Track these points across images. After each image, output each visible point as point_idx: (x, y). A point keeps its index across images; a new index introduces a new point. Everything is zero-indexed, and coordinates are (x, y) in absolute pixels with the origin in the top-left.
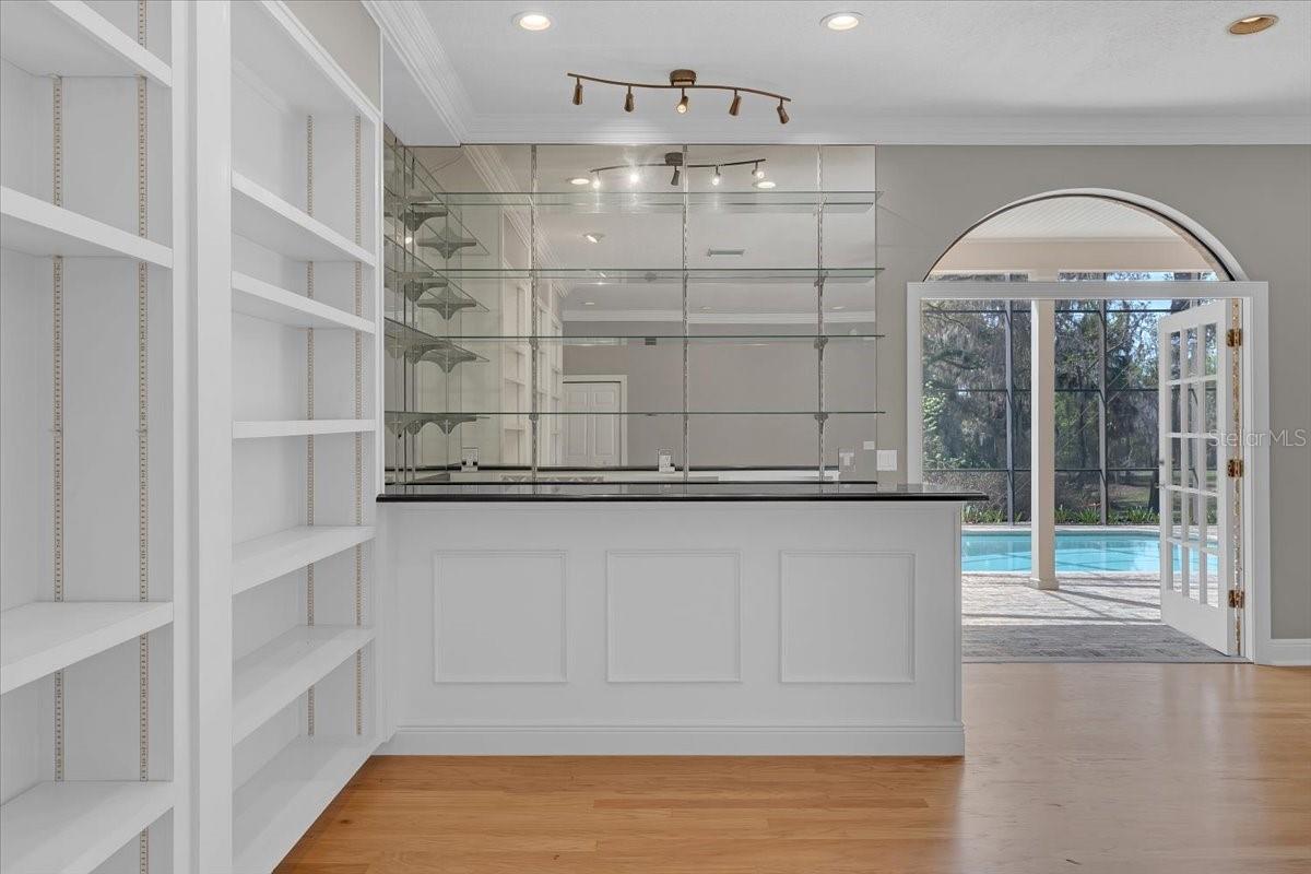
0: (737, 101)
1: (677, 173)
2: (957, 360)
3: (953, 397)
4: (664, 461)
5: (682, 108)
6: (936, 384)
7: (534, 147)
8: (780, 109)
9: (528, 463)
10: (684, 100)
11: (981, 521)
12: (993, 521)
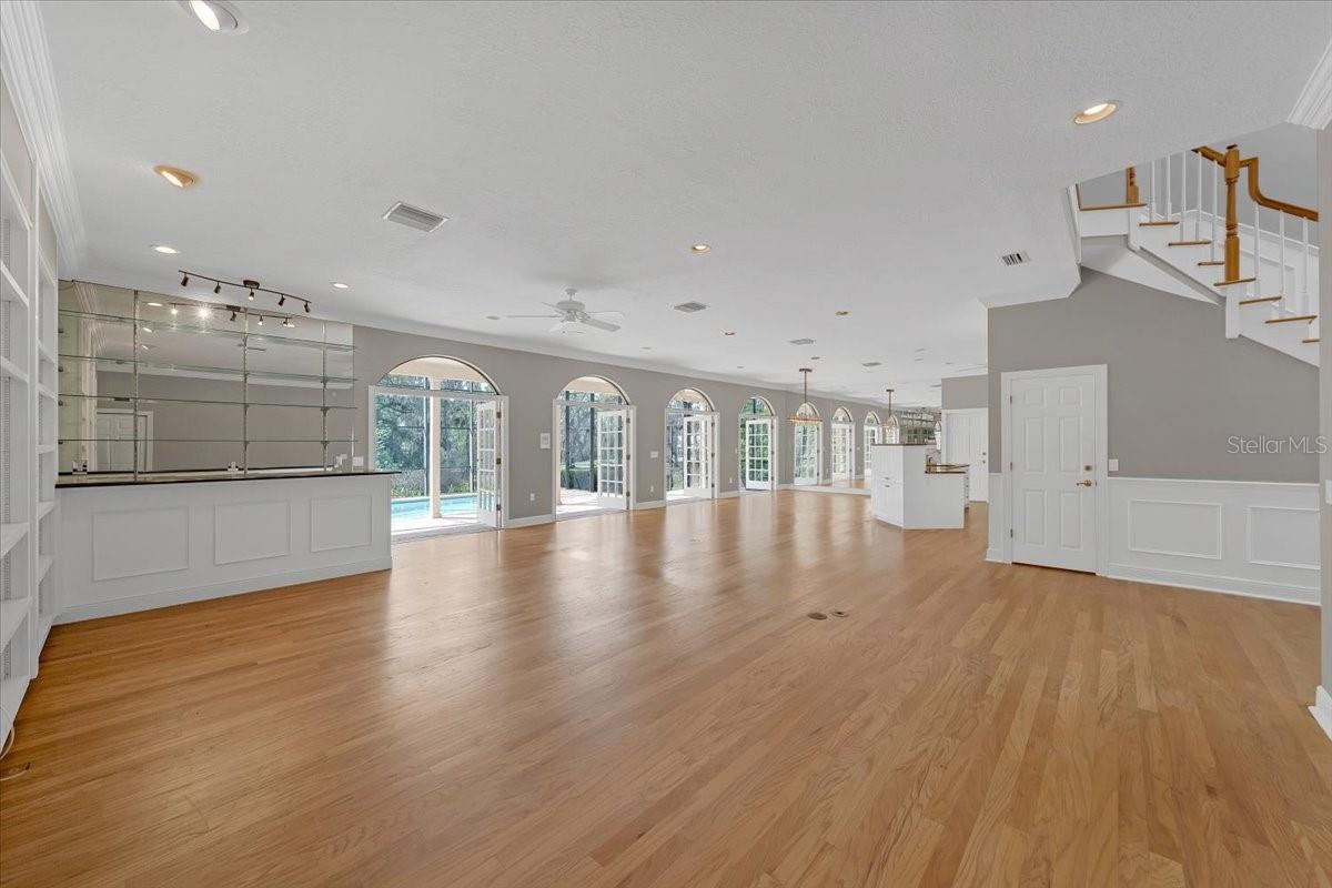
0: (283, 299)
1: (234, 315)
2: (398, 407)
3: (395, 429)
4: (233, 464)
5: (251, 298)
6: (385, 421)
7: (136, 292)
8: (306, 306)
9: (132, 469)
10: (252, 294)
11: (410, 495)
12: (416, 494)
